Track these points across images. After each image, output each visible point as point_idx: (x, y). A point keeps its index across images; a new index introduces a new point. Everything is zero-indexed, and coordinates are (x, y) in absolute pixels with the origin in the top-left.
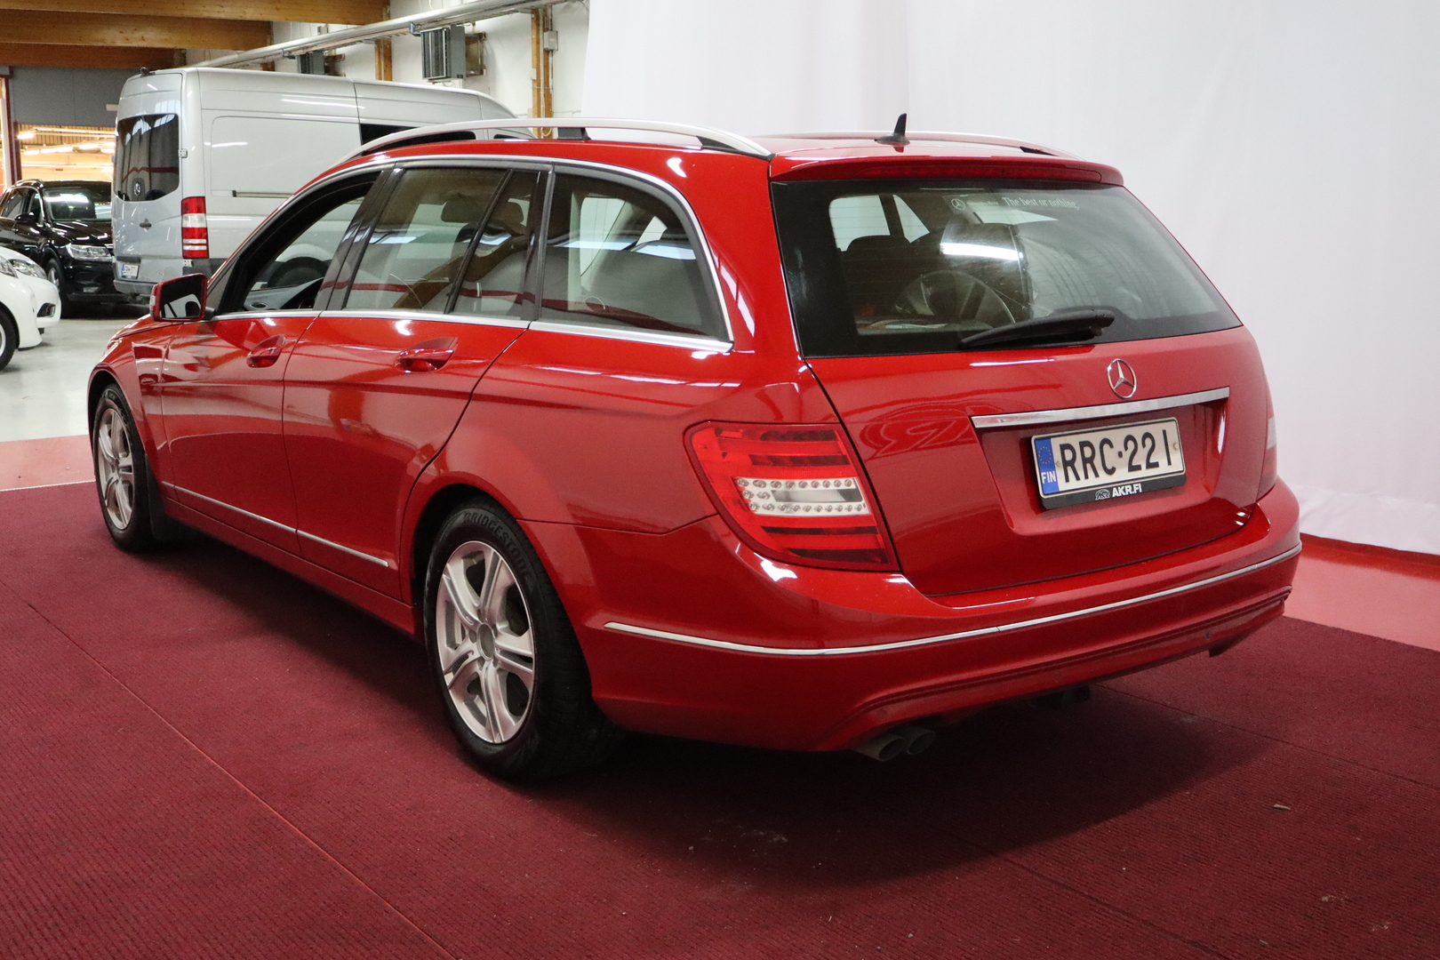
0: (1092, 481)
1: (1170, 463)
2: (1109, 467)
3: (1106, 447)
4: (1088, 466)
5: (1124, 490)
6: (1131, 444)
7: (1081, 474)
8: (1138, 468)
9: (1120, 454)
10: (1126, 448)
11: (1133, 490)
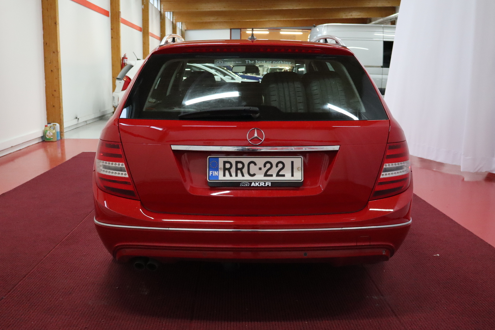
0: (240, 178)
1: (292, 175)
2: (252, 173)
3: (252, 165)
4: (239, 172)
5: (259, 184)
7: (234, 174)
8: (271, 175)
9: (260, 169)
10: (265, 166)
11: (265, 184)
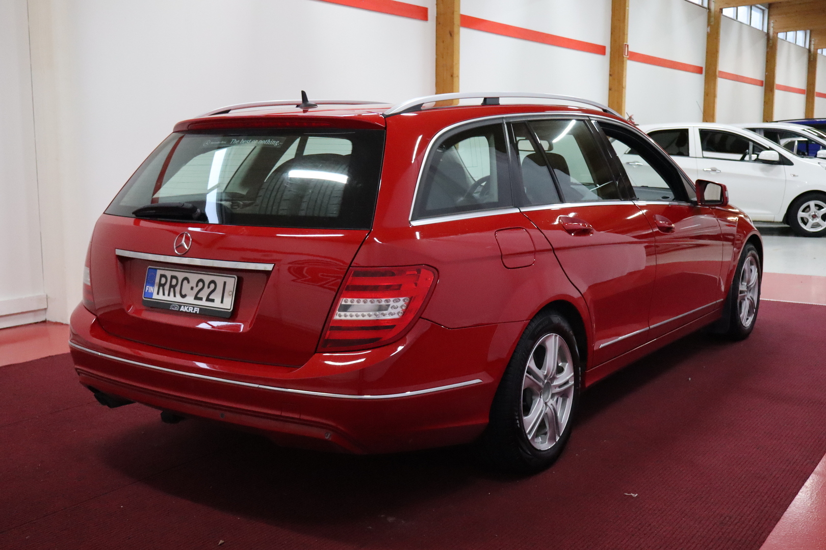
0: (171, 298)
1: (222, 302)
2: (183, 293)
3: (185, 282)
4: (172, 289)
5: (188, 309)
6: (201, 285)
7: (166, 293)
8: (201, 299)
9: (192, 288)
10: (197, 286)
11: (193, 310)
